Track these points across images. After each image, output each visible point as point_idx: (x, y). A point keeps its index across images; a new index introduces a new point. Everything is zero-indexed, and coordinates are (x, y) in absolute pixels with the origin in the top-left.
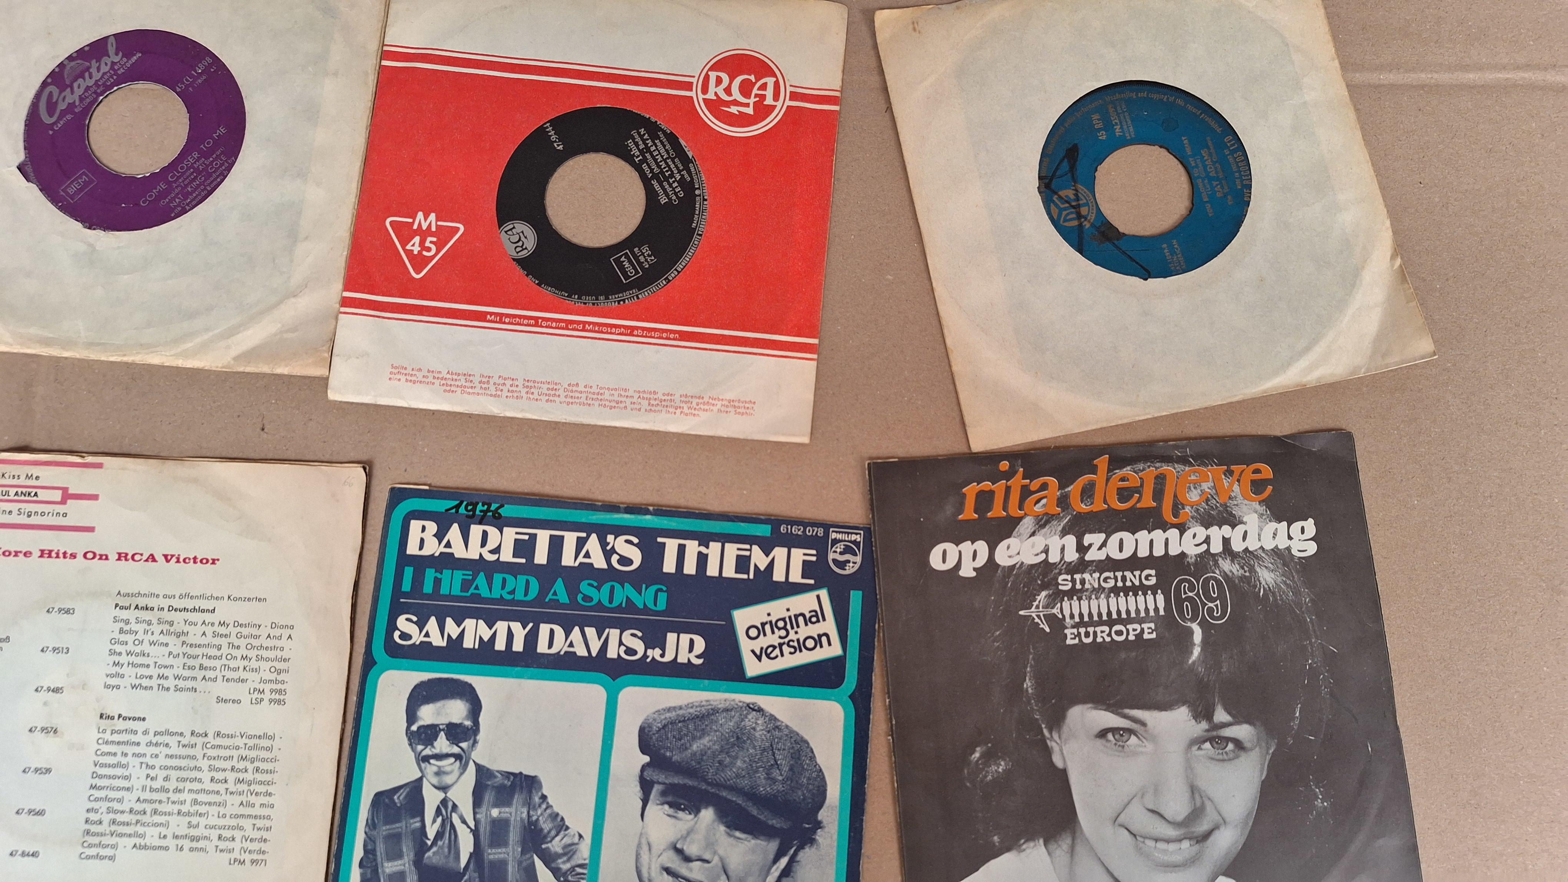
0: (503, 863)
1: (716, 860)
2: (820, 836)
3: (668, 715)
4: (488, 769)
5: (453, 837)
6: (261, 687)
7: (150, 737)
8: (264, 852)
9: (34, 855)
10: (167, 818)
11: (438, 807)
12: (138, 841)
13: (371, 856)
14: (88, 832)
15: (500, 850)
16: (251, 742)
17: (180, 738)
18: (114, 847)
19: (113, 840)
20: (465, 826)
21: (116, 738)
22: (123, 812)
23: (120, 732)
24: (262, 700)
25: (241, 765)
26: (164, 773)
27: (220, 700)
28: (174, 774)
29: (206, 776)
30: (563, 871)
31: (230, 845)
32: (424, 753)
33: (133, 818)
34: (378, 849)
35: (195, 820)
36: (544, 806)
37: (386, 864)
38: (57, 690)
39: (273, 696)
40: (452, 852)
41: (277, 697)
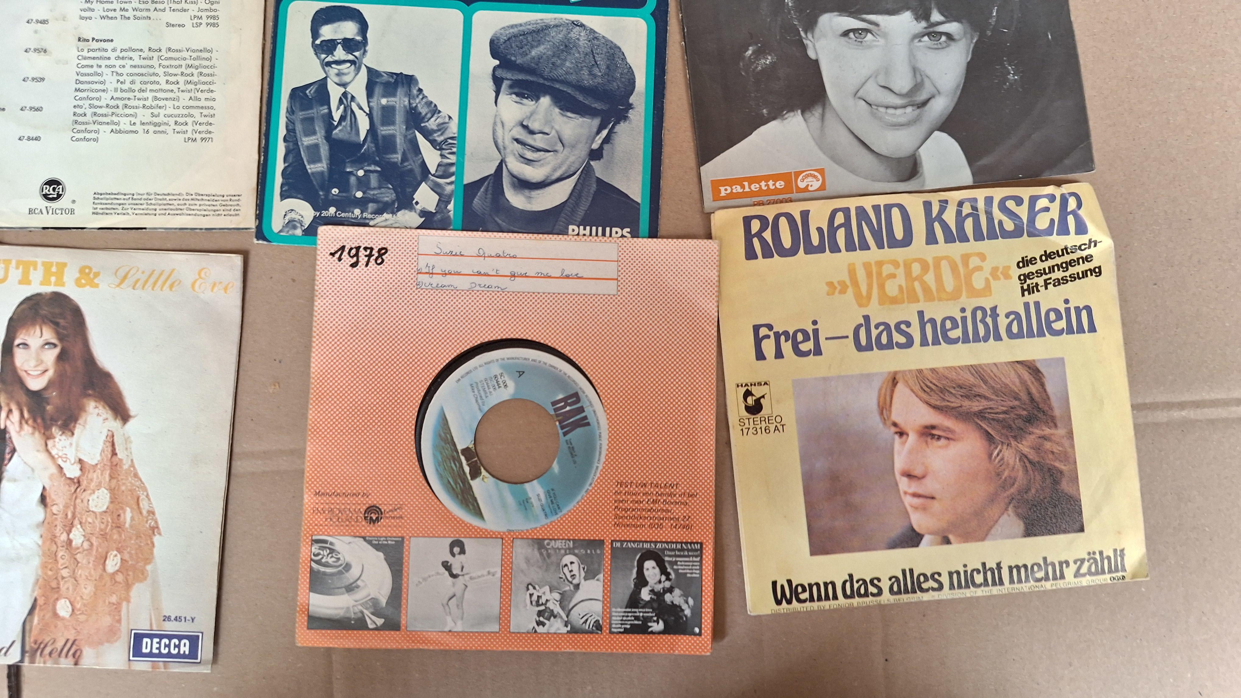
0: (393, 136)
1: (553, 133)
2: (631, 114)
3: (511, 31)
4: (377, 71)
5: (353, 119)
6: (200, 14)
7: (118, 53)
8: (210, 132)
9: (37, 139)
10: (135, 110)
11: (340, 98)
12: (114, 127)
13: (292, 134)
14: (76, 122)
15: (389, 128)
16: (194, 55)
17: (141, 53)
18: (96, 132)
19: (95, 127)
20: (361, 111)
21: (91, 54)
22: (101, 107)
23: (93, 50)
24: (201, 24)
25: (189, 71)
26: (131, 78)
27: (169, 25)
28: (138, 79)
29: (162, 79)
30: (439, 142)
31: (184, 128)
32: (327, 60)
33: (110, 111)
34: (297, 129)
35: (156, 111)
36: (421, 97)
37: (304, 139)
38: (44, 22)
39: (209, 21)
40: (354, 130)
41: (212, 21)
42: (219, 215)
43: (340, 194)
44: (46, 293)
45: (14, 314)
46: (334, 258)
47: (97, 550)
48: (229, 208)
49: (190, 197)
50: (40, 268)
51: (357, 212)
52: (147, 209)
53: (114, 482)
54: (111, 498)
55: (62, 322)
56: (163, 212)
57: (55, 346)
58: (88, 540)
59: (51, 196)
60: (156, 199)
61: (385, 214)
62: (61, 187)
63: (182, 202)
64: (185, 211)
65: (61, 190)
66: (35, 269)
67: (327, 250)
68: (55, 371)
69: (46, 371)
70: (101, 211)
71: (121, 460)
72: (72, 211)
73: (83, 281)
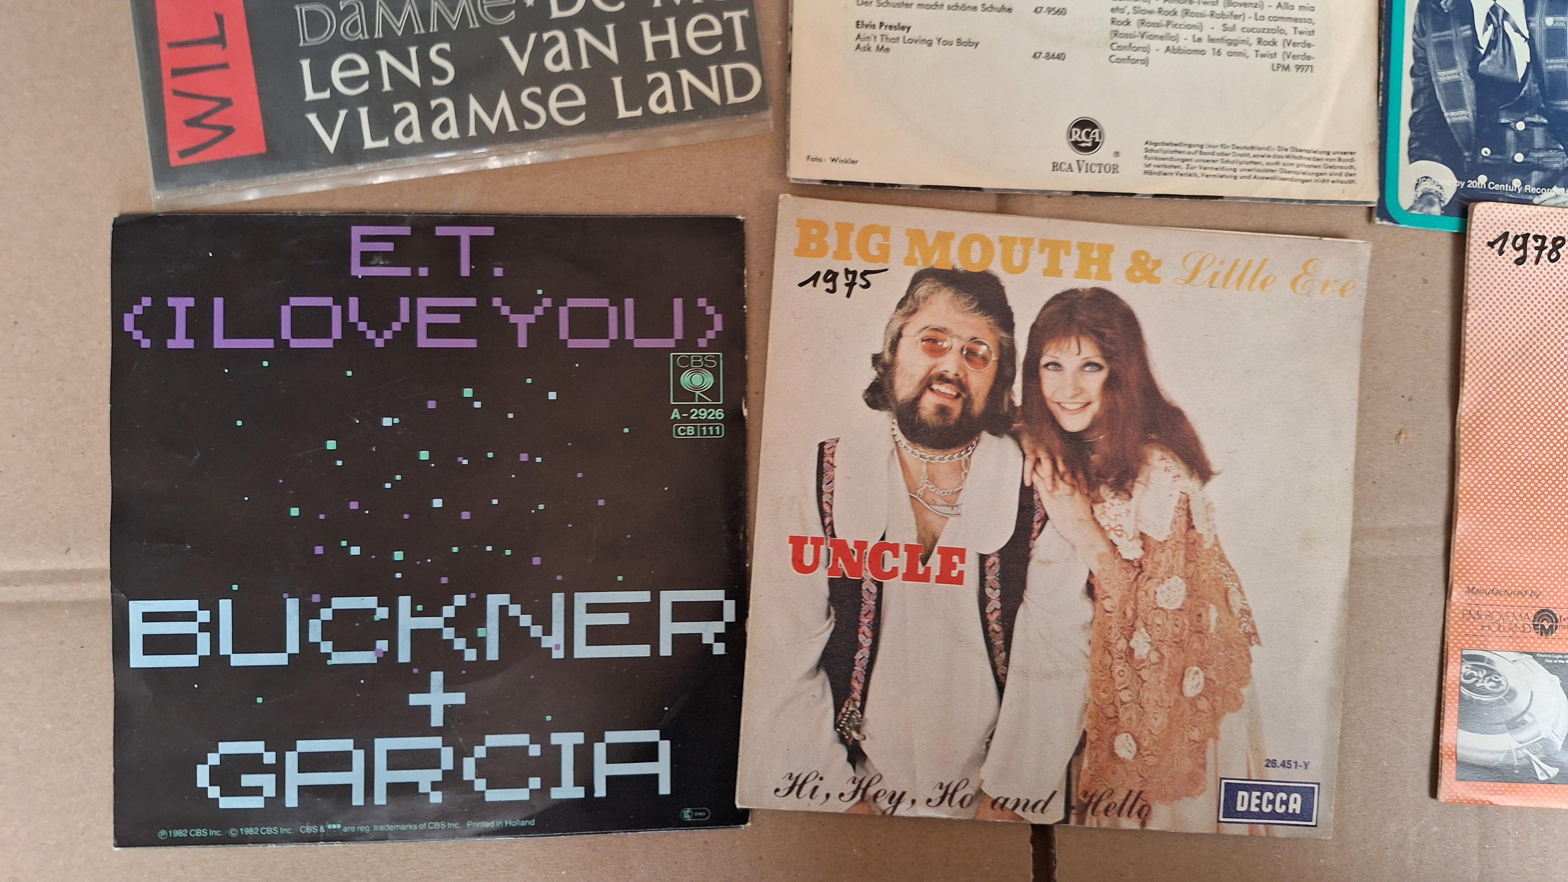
8: (1309, 58)
9: (1060, 57)
10: (1199, 20)
11: (1488, 14)
12: (1171, 43)
13: (1422, 64)
14: (1116, 33)
15: (1558, 61)
18: (1145, 50)
19: (1145, 42)
20: (1518, 35)
22: (1151, 12)
31: (1272, 49)
33: (1163, 19)
34: (1429, 57)
35: (1230, 22)
37: (1439, 73)
42: (1324, 181)
43: (1493, 157)
44: (1084, 290)
45: (1038, 319)
46: (1493, 250)
47: (1169, 666)
48: (1338, 171)
49: (1283, 153)
50: (1075, 253)
51: (1517, 183)
52: (1223, 169)
53: (1192, 566)
54: (1188, 591)
55: (1108, 332)
56: (1247, 174)
57: (1100, 367)
58: (1157, 650)
59: (1083, 145)
60: (1234, 153)
61: (1555, 188)
62: (1096, 130)
63: (1271, 160)
64: (1277, 174)
65: (1097, 136)
66: (1068, 253)
67: (1483, 238)
68: (1102, 404)
69: (1089, 403)
70: (1157, 170)
71: (1200, 535)
72: (1115, 169)
73: (1138, 274)
